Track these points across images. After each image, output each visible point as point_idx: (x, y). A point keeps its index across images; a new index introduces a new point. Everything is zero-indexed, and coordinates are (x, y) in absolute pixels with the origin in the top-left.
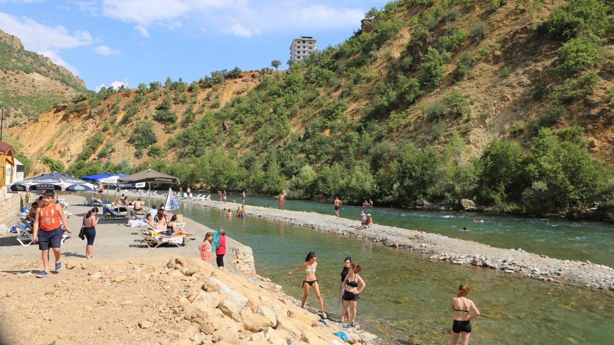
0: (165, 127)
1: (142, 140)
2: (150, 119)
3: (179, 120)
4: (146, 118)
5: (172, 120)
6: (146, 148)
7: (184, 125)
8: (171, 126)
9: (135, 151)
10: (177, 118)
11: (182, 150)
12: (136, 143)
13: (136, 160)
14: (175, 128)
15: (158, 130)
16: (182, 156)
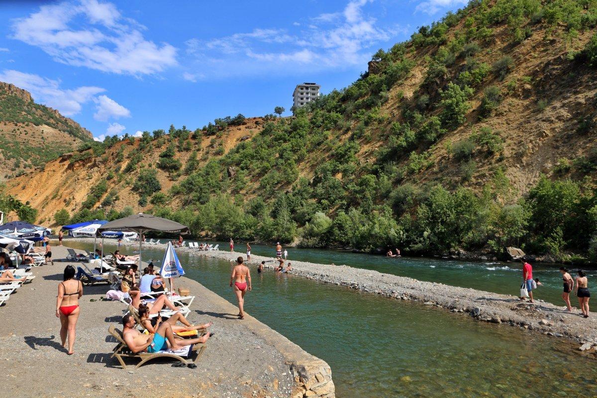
0: (169, 174)
1: (145, 188)
2: (154, 167)
3: (183, 168)
4: (150, 166)
5: (176, 168)
6: (150, 196)
7: (188, 172)
8: (175, 174)
9: (139, 199)
10: (181, 165)
11: (187, 197)
12: (140, 190)
13: (141, 208)
14: (179, 176)
15: (162, 177)
16: (186, 203)
